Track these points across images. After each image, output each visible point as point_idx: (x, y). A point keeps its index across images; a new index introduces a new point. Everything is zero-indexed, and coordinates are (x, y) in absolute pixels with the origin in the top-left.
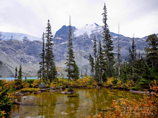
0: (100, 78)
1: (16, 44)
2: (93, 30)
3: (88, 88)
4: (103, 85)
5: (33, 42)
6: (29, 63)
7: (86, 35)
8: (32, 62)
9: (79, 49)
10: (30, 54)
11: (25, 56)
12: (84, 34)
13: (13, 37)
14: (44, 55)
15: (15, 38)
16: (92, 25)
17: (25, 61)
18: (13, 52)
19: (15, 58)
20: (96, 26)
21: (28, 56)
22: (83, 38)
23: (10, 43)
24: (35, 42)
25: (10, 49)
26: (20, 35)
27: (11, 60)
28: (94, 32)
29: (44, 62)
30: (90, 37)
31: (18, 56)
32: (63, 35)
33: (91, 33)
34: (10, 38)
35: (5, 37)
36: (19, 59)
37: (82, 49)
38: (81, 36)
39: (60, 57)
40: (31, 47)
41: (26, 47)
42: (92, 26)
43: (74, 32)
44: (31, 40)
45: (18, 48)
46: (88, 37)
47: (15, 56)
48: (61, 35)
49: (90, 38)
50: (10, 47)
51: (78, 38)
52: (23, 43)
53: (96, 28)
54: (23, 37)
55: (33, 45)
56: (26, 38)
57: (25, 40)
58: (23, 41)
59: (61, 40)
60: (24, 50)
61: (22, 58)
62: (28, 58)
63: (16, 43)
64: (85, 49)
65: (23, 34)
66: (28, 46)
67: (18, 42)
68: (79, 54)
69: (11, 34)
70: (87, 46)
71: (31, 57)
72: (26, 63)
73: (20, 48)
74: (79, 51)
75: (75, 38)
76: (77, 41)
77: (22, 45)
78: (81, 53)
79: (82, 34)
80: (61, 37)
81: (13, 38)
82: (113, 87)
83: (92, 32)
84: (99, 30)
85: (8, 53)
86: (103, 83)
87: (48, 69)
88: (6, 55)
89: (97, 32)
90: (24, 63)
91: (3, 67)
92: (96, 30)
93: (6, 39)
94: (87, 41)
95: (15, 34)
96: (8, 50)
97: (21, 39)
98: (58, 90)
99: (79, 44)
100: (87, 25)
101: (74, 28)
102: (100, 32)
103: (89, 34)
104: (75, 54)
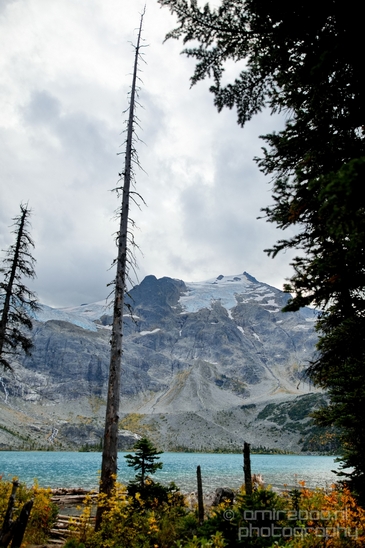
2: (239, 293)
5: (47, 325)
6: (29, 397)
7: (218, 309)
8: (40, 393)
9: (200, 355)
10: (33, 365)
11: (17, 371)
12: (212, 305)
16: (236, 279)
17: (15, 391)
20: (250, 282)
21: (26, 371)
22: (211, 318)
24: (54, 325)
28: (245, 301)
30: (233, 315)
32: (145, 304)
33: (235, 304)
37: (210, 356)
38: (204, 313)
39: (137, 378)
40: (41, 340)
42: (235, 282)
43: (182, 298)
44: (42, 318)
46: (227, 315)
48: (140, 307)
49: (232, 319)
51: (195, 317)
53: (251, 287)
55: (47, 334)
59: (141, 322)
61: (5, 380)
62: (28, 380)
64: (217, 355)
68: (198, 370)
70: (225, 346)
71: (37, 375)
72: (18, 399)
74: (199, 362)
75: (186, 317)
76: (192, 327)
78: (206, 370)
79: (207, 305)
80: (141, 312)
83: (239, 299)
84: (261, 295)
89: (254, 302)
90: (12, 398)
92: (249, 296)
94: (224, 328)
99: (200, 337)
100: (221, 277)
101: (181, 284)
102: (265, 301)
103: (230, 305)
104: (186, 369)
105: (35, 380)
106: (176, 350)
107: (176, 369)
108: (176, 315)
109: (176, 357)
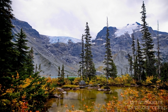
0: (139, 77)
1: (62, 47)
2: (134, 29)
3: (126, 86)
4: (143, 84)
5: (77, 44)
6: (74, 63)
7: (127, 34)
8: (76, 62)
9: (121, 49)
10: (74, 55)
11: (70, 57)
12: (125, 34)
13: (60, 40)
14: (83, 55)
15: (61, 41)
16: (133, 24)
17: (70, 62)
18: (60, 53)
19: (62, 59)
20: (138, 25)
21: (72, 56)
22: (124, 38)
23: (57, 45)
24: (78, 44)
25: (57, 51)
26: (66, 38)
27: (58, 61)
28: (136, 31)
29: (83, 62)
31: (64, 57)
32: (104, 36)
33: (132, 32)
34: (57, 41)
35: (53, 41)
36: (65, 60)
37: (124, 49)
38: (122, 36)
39: (102, 57)
40: (75, 48)
41: (70, 49)
42: (133, 26)
43: (115, 33)
44: (75, 42)
45: (64, 50)
46: (130, 36)
47: (61, 57)
48: (103, 36)
49: (131, 37)
50: (57, 49)
51: (119, 38)
52: (68, 45)
53: (138, 27)
54: (68, 39)
55: (77, 46)
56: (70, 41)
57: (70, 42)
58: (68, 43)
59: (103, 41)
60: (69, 52)
61: (67, 59)
62: (73, 59)
63: (62, 45)
64: (126, 48)
65: (68, 37)
66: (72, 48)
67: (64, 44)
68: (120, 54)
69: (58, 37)
70: (128, 46)
71: (75, 57)
72: (71, 64)
73: (66, 50)
74: (120, 51)
75: (117, 38)
76: (118, 41)
77: (67, 47)
78: (122, 53)
79: (123, 34)
80: (103, 38)
81: (59, 42)
82: (151, 86)
83: (134, 31)
84: (141, 29)
85: (56, 54)
86: (143, 82)
87: (87, 68)
88: (54, 56)
89: (139, 31)
90: (69, 63)
91: (52, 67)
92: (137, 29)
93: (54, 42)
94: (128, 40)
95: (61, 38)
96: (55, 52)
97: (66, 42)
98: (96, 87)
99: (121, 44)
100: (128, 25)
101: (115, 28)
103: (130, 33)
104: (116, 54)
105: (75, 59)
106: (113, 48)
107: (113, 53)
108: (113, 38)
109: (114, 50)
